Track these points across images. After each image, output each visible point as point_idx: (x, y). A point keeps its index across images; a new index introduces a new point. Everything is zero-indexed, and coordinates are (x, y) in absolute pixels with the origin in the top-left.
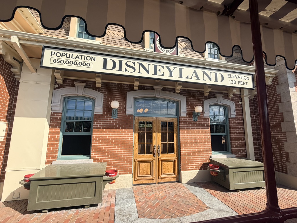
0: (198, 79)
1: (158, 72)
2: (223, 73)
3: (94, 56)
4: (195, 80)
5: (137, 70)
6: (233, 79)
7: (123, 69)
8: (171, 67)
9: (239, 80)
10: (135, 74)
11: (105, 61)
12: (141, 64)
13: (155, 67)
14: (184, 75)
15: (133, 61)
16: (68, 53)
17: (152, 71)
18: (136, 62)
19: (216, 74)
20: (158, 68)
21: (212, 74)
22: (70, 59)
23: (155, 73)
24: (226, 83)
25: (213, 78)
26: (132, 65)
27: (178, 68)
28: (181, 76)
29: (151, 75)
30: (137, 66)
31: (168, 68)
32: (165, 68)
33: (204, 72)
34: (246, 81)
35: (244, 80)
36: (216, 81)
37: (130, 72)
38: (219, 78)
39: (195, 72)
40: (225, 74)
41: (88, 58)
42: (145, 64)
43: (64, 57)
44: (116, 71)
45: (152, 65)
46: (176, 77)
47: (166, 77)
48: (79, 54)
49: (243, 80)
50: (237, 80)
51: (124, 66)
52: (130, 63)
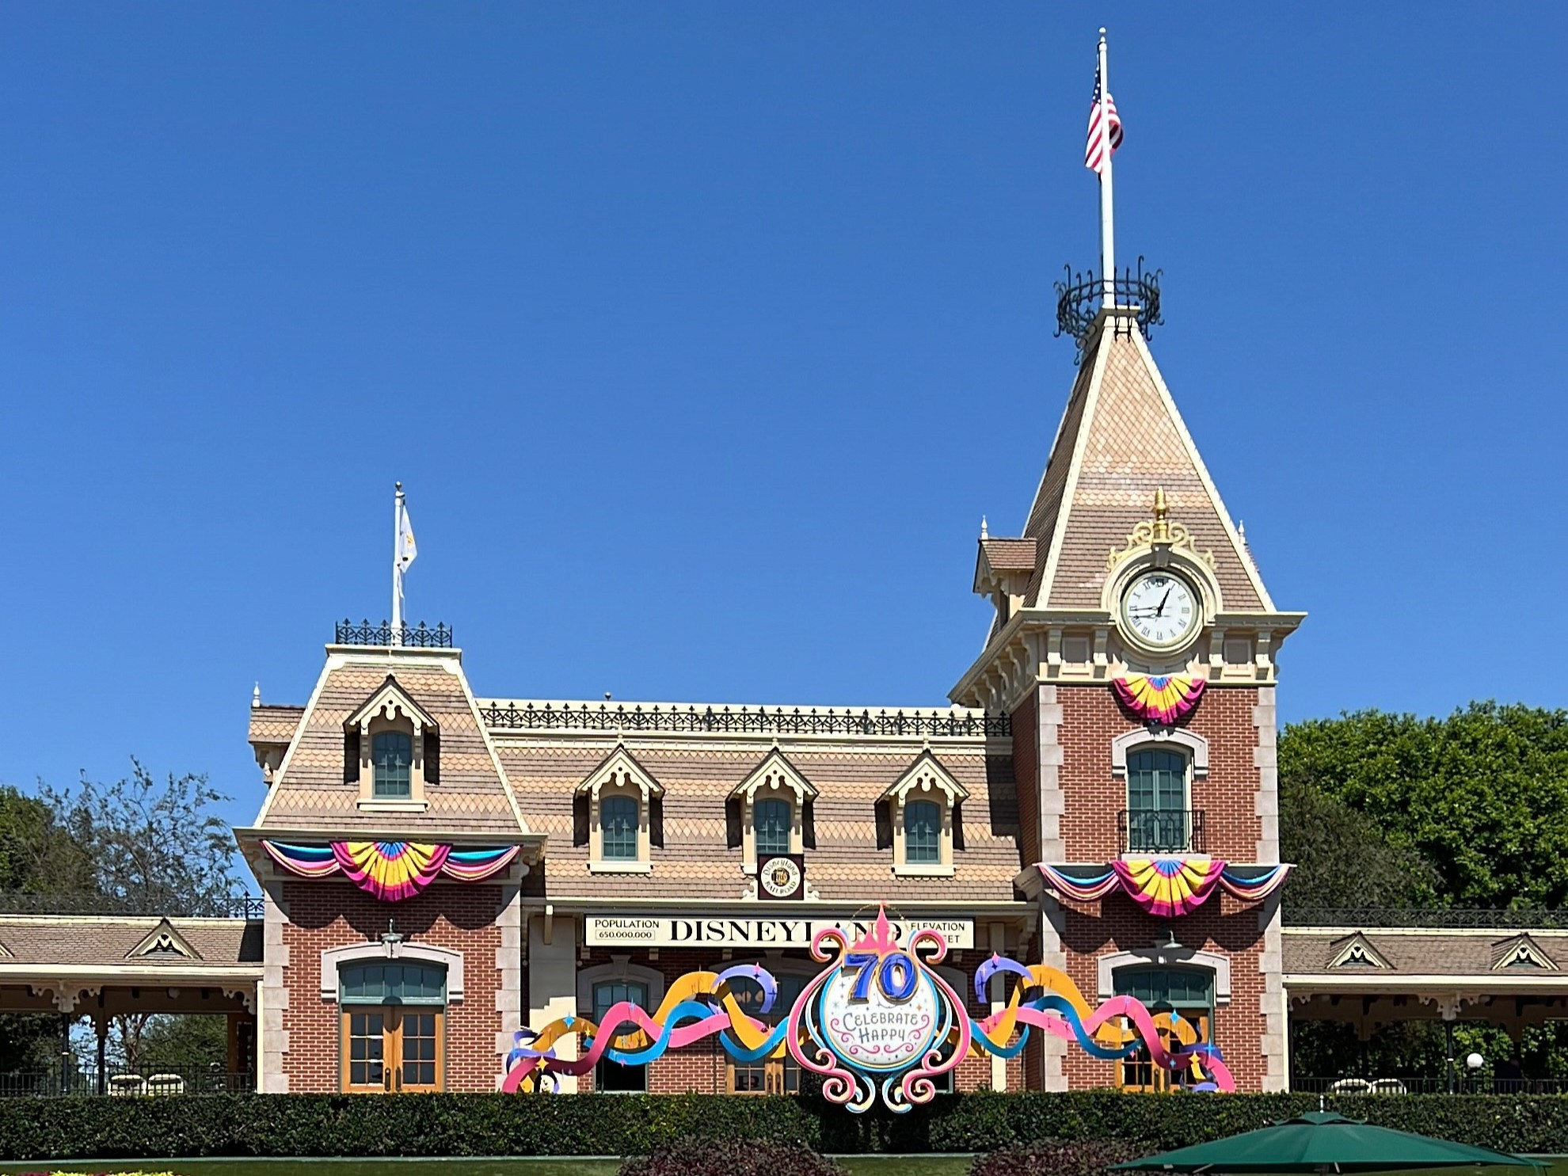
1: (764, 934)
2: (900, 922)
3: (656, 920)
5: (727, 936)
7: (704, 936)
8: (790, 923)
10: (725, 943)
11: (674, 925)
12: (733, 924)
13: (760, 925)
15: (721, 920)
16: (619, 920)
17: (754, 934)
18: (726, 922)
20: (764, 927)
22: (622, 930)
23: (760, 938)
26: (718, 927)
27: (802, 923)
28: (809, 939)
29: (753, 942)
30: (727, 929)
31: (784, 925)
32: (778, 925)
33: (858, 926)
34: (957, 932)
35: (951, 932)
37: (716, 941)
39: (837, 927)
40: (904, 924)
41: (648, 924)
42: (741, 923)
43: (614, 926)
44: (692, 942)
45: (754, 923)
46: (800, 941)
47: (781, 942)
48: (634, 920)
49: (948, 933)
51: (705, 931)
52: (715, 924)
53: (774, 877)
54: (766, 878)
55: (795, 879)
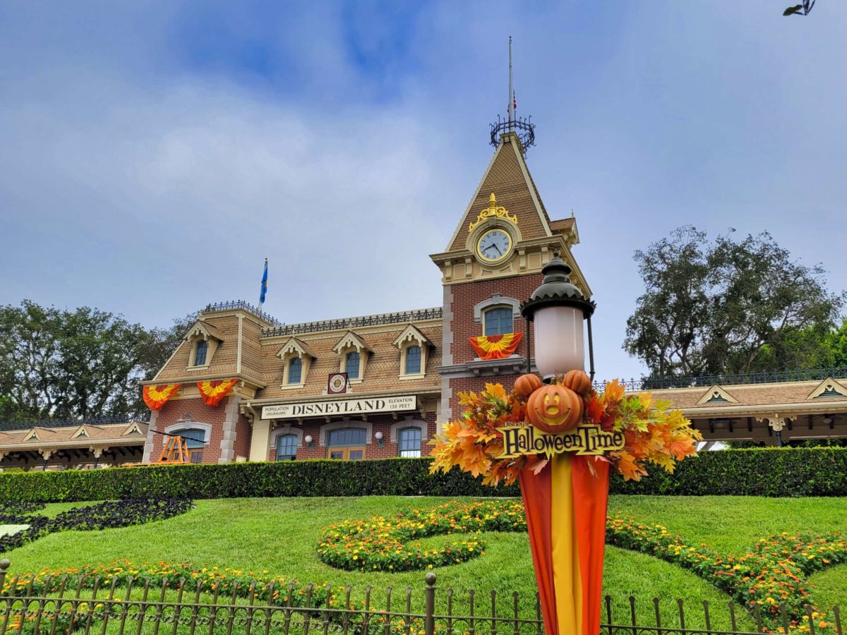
0: (360, 409)
1: (329, 409)
2: (384, 399)
3: (287, 406)
4: (358, 411)
5: (314, 411)
6: (395, 404)
7: (305, 412)
8: (339, 403)
9: (401, 403)
10: (313, 414)
11: (294, 407)
12: (317, 406)
13: (327, 405)
14: (349, 409)
15: (312, 404)
16: (274, 407)
17: (324, 410)
18: (314, 404)
19: (378, 402)
20: (329, 406)
21: (373, 402)
22: (275, 412)
23: (327, 411)
24: (388, 408)
25: (375, 406)
26: (310, 407)
27: (344, 403)
28: (346, 410)
29: (324, 413)
30: (314, 408)
31: (336, 404)
32: (334, 405)
33: (367, 402)
34: (409, 402)
35: (407, 403)
36: (377, 408)
37: (310, 414)
38: (380, 404)
39: (358, 404)
40: (386, 400)
41: (285, 408)
42: (319, 404)
43: (272, 410)
44: (300, 415)
45: (325, 404)
46: (342, 411)
47: (335, 412)
48: (280, 406)
49: (405, 403)
50: (398, 404)
51: (306, 410)
52: (309, 405)
53: (335, 383)
54: (332, 384)
55: (343, 384)
